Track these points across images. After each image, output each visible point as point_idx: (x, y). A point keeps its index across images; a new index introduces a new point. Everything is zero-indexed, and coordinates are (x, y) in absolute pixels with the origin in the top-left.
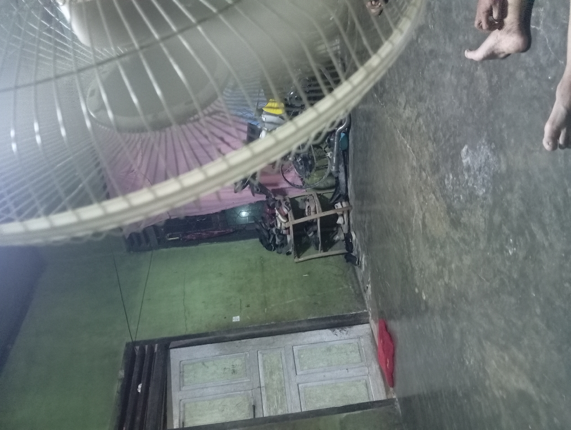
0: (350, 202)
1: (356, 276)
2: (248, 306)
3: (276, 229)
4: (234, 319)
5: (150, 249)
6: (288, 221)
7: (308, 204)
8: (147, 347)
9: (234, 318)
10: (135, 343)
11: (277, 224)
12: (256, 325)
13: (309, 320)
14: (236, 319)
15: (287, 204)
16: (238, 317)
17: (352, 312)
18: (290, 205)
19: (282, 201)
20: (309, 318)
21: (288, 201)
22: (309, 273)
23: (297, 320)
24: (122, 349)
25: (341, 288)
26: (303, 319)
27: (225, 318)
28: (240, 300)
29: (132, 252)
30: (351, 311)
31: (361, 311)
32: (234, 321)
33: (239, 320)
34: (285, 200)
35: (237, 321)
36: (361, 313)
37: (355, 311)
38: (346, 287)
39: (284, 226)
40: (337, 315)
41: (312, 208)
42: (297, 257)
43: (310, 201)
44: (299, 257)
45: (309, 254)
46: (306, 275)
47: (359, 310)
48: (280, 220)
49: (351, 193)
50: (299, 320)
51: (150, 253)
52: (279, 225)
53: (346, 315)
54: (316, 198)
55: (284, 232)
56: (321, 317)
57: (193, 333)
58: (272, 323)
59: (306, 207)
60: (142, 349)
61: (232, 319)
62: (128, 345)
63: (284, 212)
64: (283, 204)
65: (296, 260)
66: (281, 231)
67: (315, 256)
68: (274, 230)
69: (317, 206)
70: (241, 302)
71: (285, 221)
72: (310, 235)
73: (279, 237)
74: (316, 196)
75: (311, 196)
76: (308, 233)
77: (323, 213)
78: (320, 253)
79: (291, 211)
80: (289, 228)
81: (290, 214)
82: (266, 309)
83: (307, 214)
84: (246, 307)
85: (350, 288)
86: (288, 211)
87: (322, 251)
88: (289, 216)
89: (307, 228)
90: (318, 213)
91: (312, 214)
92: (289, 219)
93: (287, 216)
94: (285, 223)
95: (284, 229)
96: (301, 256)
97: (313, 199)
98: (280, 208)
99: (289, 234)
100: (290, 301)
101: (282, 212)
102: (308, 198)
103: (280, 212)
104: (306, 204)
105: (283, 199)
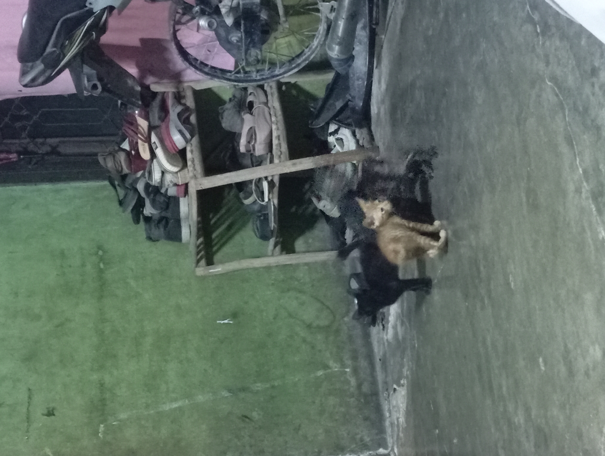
0: (373, 128)
6: (185, 166)
7: (248, 120)
11: (150, 173)
18: (193, 119)
19: (170, 102)
21: (190, 102)
22: (234, 316)
25: (320, 373)
34: (179, 97)
38: (335, 367)
39: (171, 182)
41: (261, 136)
42: (203, 262)
45: (242, 256)
46: (226, 321)
48: (161, 166)
52: (157, 176)
54: (275, 103)
55: (172, 191)
59: (242, 128)
64: (174, 111)
65: (201, 271)
66: (163, 191)
67: (257, 263)
68: (140, 187)
69: (275, 134)
70: (30, 398)
71: (175, 169)
72: (247, 202)
73: (154, 203)
74: (276, 95)
75: (260, 92)
76: (241, 195)
77: (290, 163)
78: (273, 255)
79: (195, 141)
80: (186, 185)
81: (192, 151)
82: (102, 426)
83: (242, 149)
84: (43, 415)
85: (346, 372)
86: (187, 141)
87: (278, 248)
88: (189, 155)
89: (241, 186)
90: (276, 161)
91: (260, 150)
92: (189, 163)
93: (182, 153)
94: (177, 173)
95: (171, 185)
96: (217, 257)
97: (266, 104)
98: (163, 125)
99: (185, 196)
100: (175, 405)
101: (167, 143)
102: (250, 98)
103: (162, 141)
104: (242, 120)
105: (174, 93)
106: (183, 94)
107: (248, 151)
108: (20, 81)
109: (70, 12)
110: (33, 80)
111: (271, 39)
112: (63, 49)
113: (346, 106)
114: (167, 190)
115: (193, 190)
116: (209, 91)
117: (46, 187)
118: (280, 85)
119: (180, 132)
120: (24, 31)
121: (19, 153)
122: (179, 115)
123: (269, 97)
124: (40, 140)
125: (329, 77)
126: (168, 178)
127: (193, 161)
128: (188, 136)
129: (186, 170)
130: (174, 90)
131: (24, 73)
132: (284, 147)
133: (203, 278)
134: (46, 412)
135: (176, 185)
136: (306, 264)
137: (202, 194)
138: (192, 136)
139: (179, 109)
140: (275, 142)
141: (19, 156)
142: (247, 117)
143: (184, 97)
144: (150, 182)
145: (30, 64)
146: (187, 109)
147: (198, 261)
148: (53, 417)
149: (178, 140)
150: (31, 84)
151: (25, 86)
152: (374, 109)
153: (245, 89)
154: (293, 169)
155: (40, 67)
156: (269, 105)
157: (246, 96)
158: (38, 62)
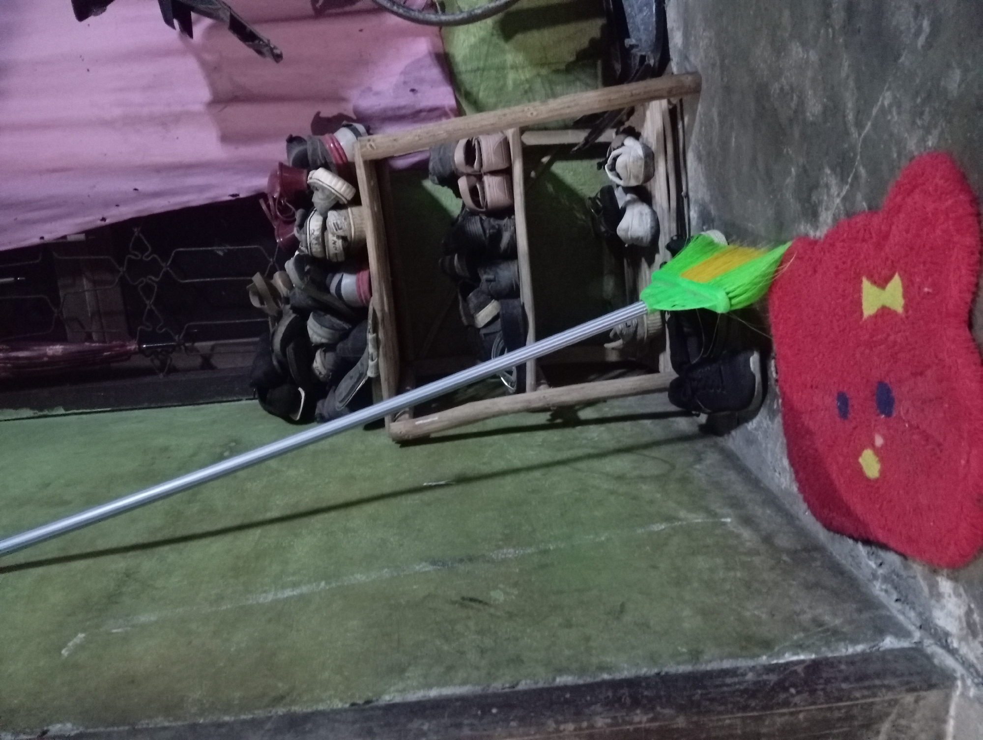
17: (777, 655)
67: (506, 401)
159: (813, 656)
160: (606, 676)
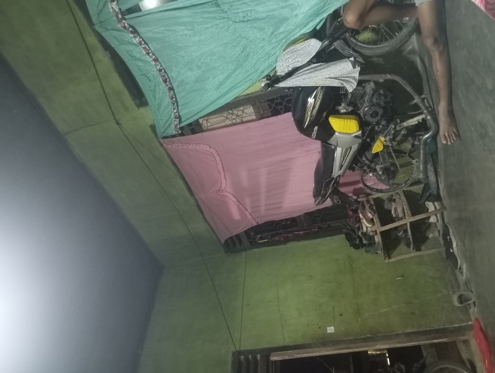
0: (443, 201)
1: (456, 279)
2: (341, 315)
3: (362, 233)
4: (328, 330)
5: (245, 250)
6: (374, 224)
7: (394, 205)
8: (250, 356)
9: (328, 328)
10: (240, 353)
11: (362, 228)
12: (351, 338)
13: (408, 333)
14: (331, 330)
15: (371, 208)
16: (333, 328)
17: (455, 325)
18: (374, 208)
19: (365, 203)
20: (407, 331)
21: (372, 202)
22: (402, 276)
23: (394, 333)
24: (230, 358)
25: (440, 295)
26: (400, 332)
27: (320, 328)
28: (333, 307)
29: (229, 254)
30: (454, 323)
31: (465, 323)
32: (328, 332)
33: (333, 331)
34: (368, 201)
35: (331, 332)
36: (465, 326)
37: (457, 324)
38: (445, 292)
39: (370, 230)
40: (438, 328)
41: (399, 210)
42: (387, 258)
43: (396, 201)
44: (390, 258)
45: (401, 254)
46: (399, 278)
47: (462, 321)
48: (365, 225)
49: (442, 193)
50: (396, 333)
51: (244, 254)
52: (365, 229)
53: (448, 328)
54: (403, 198)
55: (371, 234)
56: (420, 330)
57: (291, 344)
58: (368, 336)
59: (392, 208)
60: (247, 359)
61: (326, 330)
62: (234, 354)
63: (369, 217)
64: (367, 206)
65: (387, 261)
66: (368, 234)
67: (407, 256)
68: (360, 233)
69: (405, 208)
70: (333, 310)
71: (371, 226)
72: (400, 234)
73: (365, 239)
74: (403, 195)
75: (397, 195)
76: (397, 232)
77: (412, 218)
78: (413, 252)
79: (376, 215)
80: (376, 231)
81: (376, 219)
82: (360, 319)
83: (394, 216)
84: (339, 316)
85: (450, 294)
86: (373, 216)
87: (415, 250)
88: (375, 220)
89: (396, 228)
90: (407, 218)
91: (401, 215)
92: (375, 223)
93: (372, 220)
94: (372, 227)
95: (370, 231)
96: (392, 256)
97: (400, 199)
98: (364, 211)
99: (376, 235)
100: (385, 310)
101: (366, 217)
102: (394, 198)
103: (364, 217)
104: (392, 205)
105: (366, 200)
106: (369, 200)
107: (396, 216)
108: (315, 204)
109: (327, 180)
110: (319, 203)
111: (397, 176)
112: (326, 191)
113: (430, 195)
114: (369, 233)
115: (378, 232)
116: (378, 198)
117: (328, 238)
118: (404, 192)
119: (370, 213)
120: (314, 188)
121: (318, 228)
122: (369, 207)
123: (401, 196)
124: (324, 223)
125: (422, 186)
126: (369, 229)
127: (377, 222)
128: (373, 214)
129: (375, 225)
130: (366, 199)
131: (315, 201)
132: (409, 212)
133: (388, 264)
134: (339, 315)
135: (372, 231)
136: (427, 255)
137: (382, 233)
138: (375, 213)
139: (369, 205)
140: (406, 211)
141: (318, 229)
142: (393, 204)
143: (370, 201)
144: (363, 232)
145: (317, 198)
146: (371, 205)
147: (385, 258)
148: (342, 316)
149: (370, 215)
150: (318, 204)
151: (316, 205)
152: (442, 194)
153: (392, 195)
154: (414, 220)
155: (320, 198)
156: (401, 198)
157: (392, 197)
158: (320, 197)
159: (459, 325)
160: (433, 329)
